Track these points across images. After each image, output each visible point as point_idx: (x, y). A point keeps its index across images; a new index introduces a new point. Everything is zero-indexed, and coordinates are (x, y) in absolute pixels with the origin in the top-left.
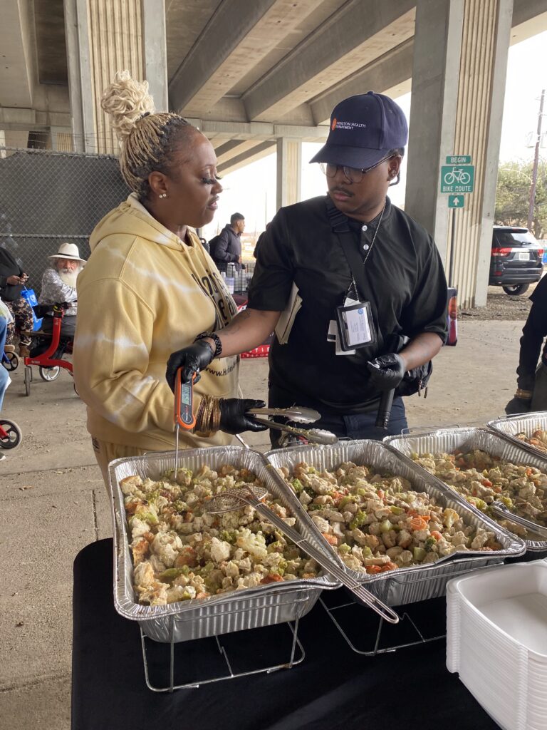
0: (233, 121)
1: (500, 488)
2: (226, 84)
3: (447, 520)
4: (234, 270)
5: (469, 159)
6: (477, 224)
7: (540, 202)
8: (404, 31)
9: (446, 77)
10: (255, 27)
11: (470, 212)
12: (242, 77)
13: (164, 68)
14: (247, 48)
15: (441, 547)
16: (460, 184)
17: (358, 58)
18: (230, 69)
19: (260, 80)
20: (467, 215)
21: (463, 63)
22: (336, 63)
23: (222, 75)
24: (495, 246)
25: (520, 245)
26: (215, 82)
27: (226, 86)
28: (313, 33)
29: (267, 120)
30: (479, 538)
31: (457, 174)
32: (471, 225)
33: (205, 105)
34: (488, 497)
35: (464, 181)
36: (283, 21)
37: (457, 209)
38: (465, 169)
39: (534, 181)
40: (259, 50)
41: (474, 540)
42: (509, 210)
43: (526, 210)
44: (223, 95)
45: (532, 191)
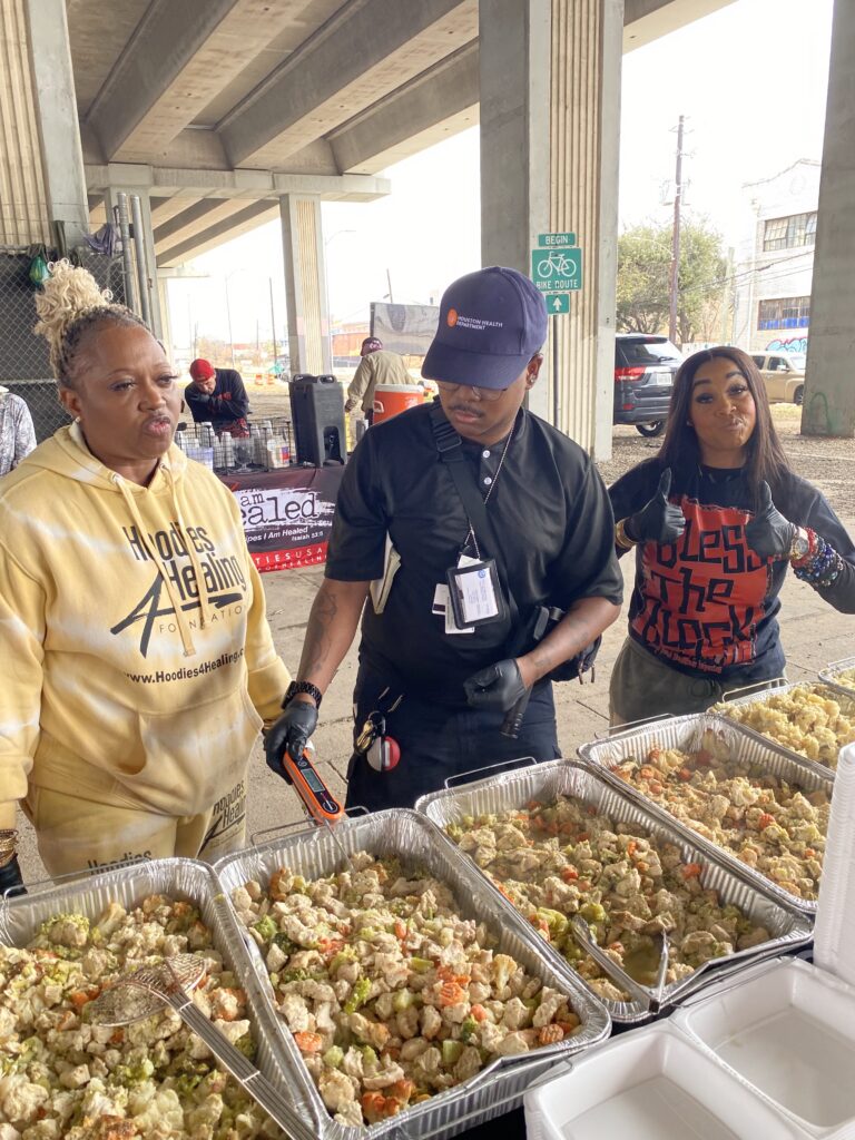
0: (204, 168)
1: (589, 883)
2: (188, 108)
3: (497, 974)
4: (213, 434)
5: (572, 238)
6: (592, 336)
7: (685, 286)
8: (465, 28)
9: (531, 110)
10: (227, 17)
11: (579, 317)
12: (212, 97)
13: (71, 95)
14: (219, 51)
15: (484, 1038)
16: (562, 277)
17: (397, 69)
18: (192, 85)
19: (243, 101)
20: (576, 321)
21: (554, 86)
22: (365, 77)
23: (179, 95)
24: (620, 366)
25: (658, 361)
26: (170, 105)
27: (187, 112)
28: (324, 26)
29: (261, 166)
30: (544, 1007)
31: (556, 262)
32: (583, 338)
33: (156, 142)
34: (569, 903)
35: (567, 272)
36: (273, 9)
37: (560, 316)
38: (568, 254)
39: (676, 253)
40: (238, 55)
41: (537, 1011)
42: (643, 300)
43: (667, 298)
44: (185, 125)
45: (673, 270)
